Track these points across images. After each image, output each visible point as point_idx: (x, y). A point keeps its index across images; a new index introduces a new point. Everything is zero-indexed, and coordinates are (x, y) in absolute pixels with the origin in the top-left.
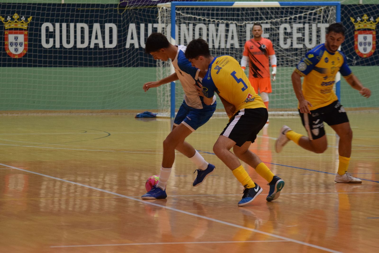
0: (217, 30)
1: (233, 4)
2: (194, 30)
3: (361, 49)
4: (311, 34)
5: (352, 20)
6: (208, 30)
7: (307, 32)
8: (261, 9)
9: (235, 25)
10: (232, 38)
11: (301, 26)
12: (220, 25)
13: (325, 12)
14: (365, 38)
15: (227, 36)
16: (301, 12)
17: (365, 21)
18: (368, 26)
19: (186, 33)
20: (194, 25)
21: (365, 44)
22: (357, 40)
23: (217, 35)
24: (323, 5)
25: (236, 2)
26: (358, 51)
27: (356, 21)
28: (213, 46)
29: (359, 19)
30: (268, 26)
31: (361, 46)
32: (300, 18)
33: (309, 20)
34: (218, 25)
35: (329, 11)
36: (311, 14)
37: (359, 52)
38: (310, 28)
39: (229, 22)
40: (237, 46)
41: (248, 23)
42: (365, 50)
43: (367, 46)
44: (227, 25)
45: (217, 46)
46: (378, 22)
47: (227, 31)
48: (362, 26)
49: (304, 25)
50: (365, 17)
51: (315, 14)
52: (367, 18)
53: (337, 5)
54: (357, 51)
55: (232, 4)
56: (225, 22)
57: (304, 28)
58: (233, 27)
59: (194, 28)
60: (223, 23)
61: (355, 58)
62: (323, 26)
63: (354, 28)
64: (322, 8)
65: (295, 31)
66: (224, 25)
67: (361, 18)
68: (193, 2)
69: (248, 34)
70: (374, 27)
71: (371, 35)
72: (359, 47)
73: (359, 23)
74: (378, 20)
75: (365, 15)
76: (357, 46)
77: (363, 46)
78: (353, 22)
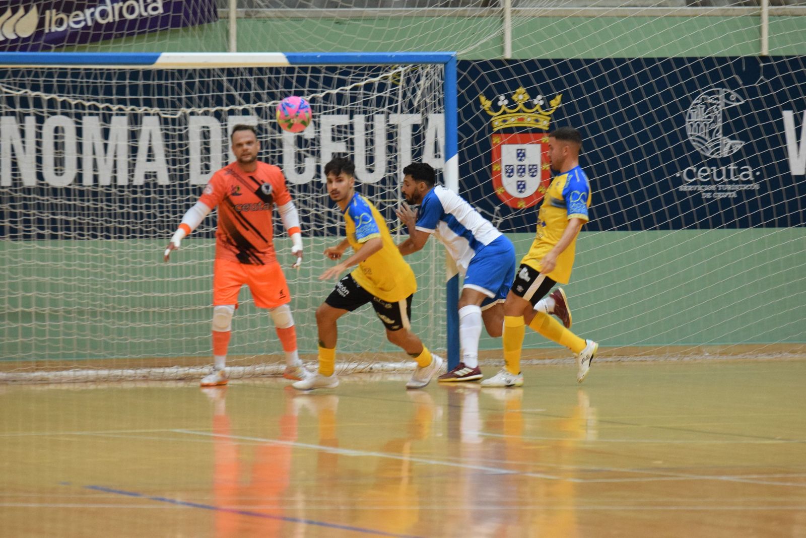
0: (106, 133)
1: (156, 58)
2: (39, 135)
3: (509, 185)
4: (370, 142)
5: (486, 104)
6: (79, 132)
7: (359, 137)
8: (230, 72)
9: (156, 118)
10: (150, 157)
11: (343, 120)
12: (114, 118)
13: (408, 81)
14: (521, 155)
15: (134, 150)
16: (341, 83)
17: (521, 106)
18: (529, 120)
19: (17, 142)
20: (40, 120)
21: (522, 170)
22: (500, 162)
23: (106, 146)
24: (403, 61)
25: (164, 54)
26: (503, 191)
27: (495, 107)
28: (96, 178)
29: (503, 102)
30: (252, 120)
31: (509, 176)
32: (340, 98)
33: (366, 103)
34: (106, 119)
35: (418, 80)
36: (368, 87)
37: (506, 193)
38: (369, 127)
39: (141, 110)
40: (163, 179)
41: (192, 114)
42: (521, 186)
43: (527, 177)
44: (135, 119)
45: (105, 179)
46: (555, 108)
47: (133, 135)
48: (512, 121)
49: (351, 118)
50: (521, 95)
51: (382, 87)
52: (527, 97)
53: (446, 61)
54: (499, 191)
55: (153, 60)
56: (128, 109)
57: (352, 127)
58: (151, 126)
59: (40, 128)
60: (121, 113)
61: (497, 208)
62: (405, 122)
63: (491, 127)
64: (401, 69)
65: (326, 135)
66: (125, 119)
67: (508, 97)
68: (52, 53)
69: (195, 143)
70: (544, 124)
71: (539, 146)
72: (505, 180)
73: (504, 113)
74: (556, 103)
75: (521, 90)
76: (500, 177)
77: (516, 177)
78: (487, 109)
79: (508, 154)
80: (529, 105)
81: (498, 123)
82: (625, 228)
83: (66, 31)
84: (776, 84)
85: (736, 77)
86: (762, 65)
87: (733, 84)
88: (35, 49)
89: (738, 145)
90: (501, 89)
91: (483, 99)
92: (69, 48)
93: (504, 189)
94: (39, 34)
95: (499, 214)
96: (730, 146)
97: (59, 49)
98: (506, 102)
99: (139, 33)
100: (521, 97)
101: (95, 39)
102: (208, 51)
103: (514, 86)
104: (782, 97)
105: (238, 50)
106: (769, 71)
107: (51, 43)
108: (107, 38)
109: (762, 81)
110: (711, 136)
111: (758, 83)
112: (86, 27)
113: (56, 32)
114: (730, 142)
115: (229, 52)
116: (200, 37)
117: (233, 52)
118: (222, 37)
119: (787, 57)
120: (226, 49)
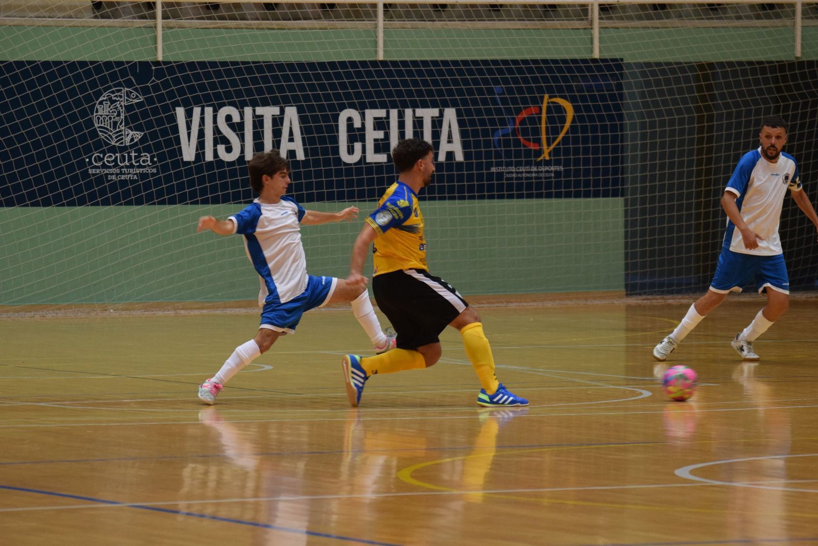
84: (166, 85)
85: (131, 77)
86: (153, 68)
87: (129, 84)
89: (138, 135)
96: (132, 136)
104: (171, 95)
106: (160, 74)
109: (154, 81)
110: (115, 128)
111: (150, 83)
114: (131, 133)
119: (175, 62)
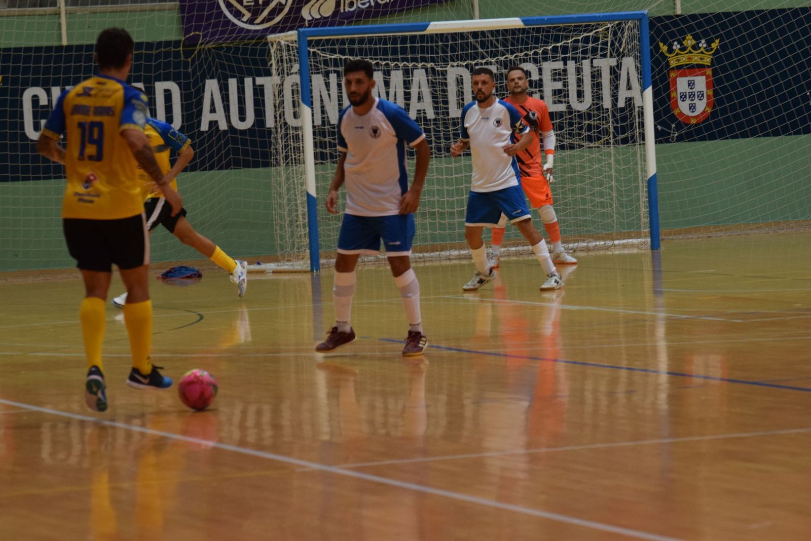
0: (387, 84)
1: (427, 26)
3: (684, 107)
4: (580, 82)
5: (664, 48)
7: (572, 78)
8: (475, 34)
9: (423, 71)
10: (420, 99)
11: (559, 65)
12: (393, 73)
13: (615, 33)
14: (691, 84)
15: (407, 95)
16: (565, 38)
17: (690, 49)
18: (696, 59)
19: (324, 93)
21: (692, 96)
22: (676, 90)
23: (388, 93)
24: (611, 19)
25: (433, 23)
26: (679, 112)
27: (671, 50)
29: (676, 46)
31: (683, 101)
32: (565, 49)
34: (387, 73)
35: (623, 32)
36: (585, 40)
37: (681, 113)
38: (579, 71)
39: (411, 65)
40: (431, 115)
41: (451, 66)
42: (692, 107)
43: (696, 101)
44: (407, 72)
46: (715, 49)
47: (407, 84)
48: (684, 59)
49: (565, 64)
50: (689, 41)
51: (596, 39)
52: (694, 42)
53: (640, 18)
54: (676, 112)
55: (425, 28)
56: (401, 65)
57: (565, 71)
58: (420, 76)
60: (397, 67)
61: (673, 125)
62: (605, 64)
63: (668, 64)
64: (609, 25)
65: (547, 77)
66: (400, 73)
67: (680, 43)
68: (344, 27)
69: (452, 89)
70: (707, 60)
71: (704, 78)
72: (680, 102)
73: (677, 54)
74: (715, 45)
75: (689, 37)
76: (676, 101)
77: (688, 101)
78: (664, 52)
79: (682, 84)
80: (695, 47)
81: (673, 63)
82: (768, 135)
83: (356, 10)
88: (332, 24)
90: (672, 35)
91: (661, 45)
92: (358, 22)
93: (680, 110)
94: (336, 13)
95: (675, 129)
97: (349, 23)
98: (679, 46)
99: (407, 10)
100: (689, 42)
101: (376, 15)
102: (458, 20)
103: (683, 33)
105: (480, 18)
107: (344, 19)
108: (384, 14)
112: (370, 6)
113: (349, 11)
115: (475, 19)
116: (451, 10)
117: (477, 19)
118: (469, 8)
120: (472, 18)
